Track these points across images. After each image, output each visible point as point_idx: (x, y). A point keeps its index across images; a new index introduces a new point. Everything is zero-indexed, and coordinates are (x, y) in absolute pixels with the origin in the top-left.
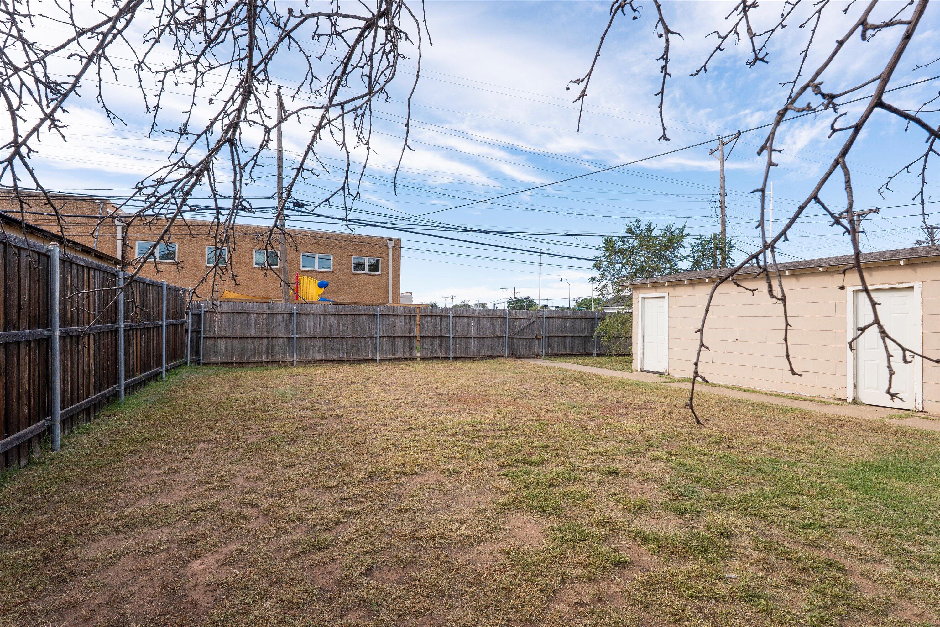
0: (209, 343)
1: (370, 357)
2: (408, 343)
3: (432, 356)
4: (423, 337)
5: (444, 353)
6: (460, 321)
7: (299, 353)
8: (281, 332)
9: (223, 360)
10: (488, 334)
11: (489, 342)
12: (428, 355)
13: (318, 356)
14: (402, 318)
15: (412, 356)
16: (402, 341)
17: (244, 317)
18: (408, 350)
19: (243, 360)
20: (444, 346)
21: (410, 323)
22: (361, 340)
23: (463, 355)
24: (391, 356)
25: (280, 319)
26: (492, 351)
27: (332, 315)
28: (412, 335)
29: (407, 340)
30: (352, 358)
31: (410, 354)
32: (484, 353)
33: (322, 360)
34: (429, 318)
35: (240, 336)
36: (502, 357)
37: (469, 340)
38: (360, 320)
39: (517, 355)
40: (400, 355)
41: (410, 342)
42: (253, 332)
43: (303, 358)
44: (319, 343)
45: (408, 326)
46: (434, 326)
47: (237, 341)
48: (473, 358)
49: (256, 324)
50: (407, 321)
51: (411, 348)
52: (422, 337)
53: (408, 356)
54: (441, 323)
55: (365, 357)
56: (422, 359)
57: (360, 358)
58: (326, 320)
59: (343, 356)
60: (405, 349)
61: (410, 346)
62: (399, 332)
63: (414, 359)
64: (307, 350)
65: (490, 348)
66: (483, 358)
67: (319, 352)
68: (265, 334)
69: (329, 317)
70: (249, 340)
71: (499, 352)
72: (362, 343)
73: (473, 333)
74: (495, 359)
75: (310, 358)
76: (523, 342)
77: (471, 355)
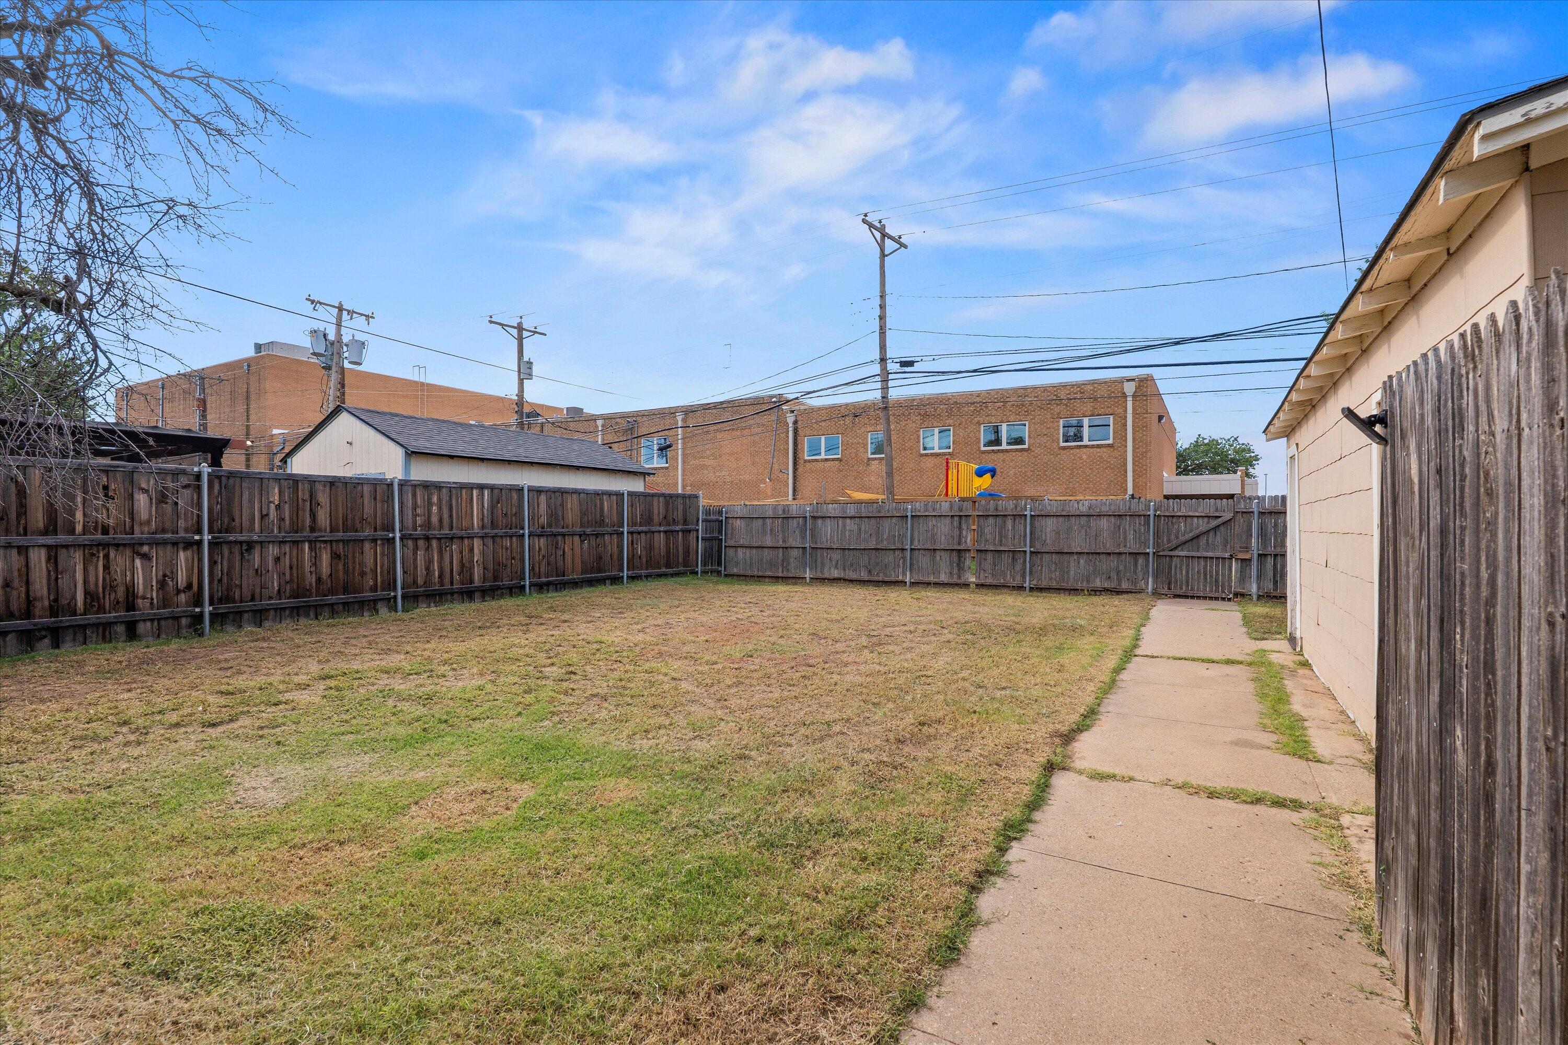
0: (731, 552)
1: (900, 578)
2: (955, 559)
3: (995, 582)
4: (981, 551)
5: (1018, 578)
6: (1050, 524)
7: (814, 566)
8: (795, 541)
9: (742, 572)
10: (1109, 547)
11: (1113, 562)
12: (990, 581)
13: (836, 574)
14: (948, 521)
15: (962, 581)
16: (946, 556)
17: (760, 522)
18: (955, 571)
19: (760, 574)
20: (1018, 567)
21: (960, 528)
22: (888, 553)
23: (1054, 584)
24: (932, 579)
25: (795, 525)
26: (1119, 581)
27: (851, 518)
28: (961, 547)
29: (955, 554)
30: (876, 578)
31: (959, 577)
32: (1098, 583)
33: (839, 579)
34: (991, 520)
35: (756, 545)
36: (1140, 592)
37: (1066, 557)
38: (886, 524)
39: (1179, 592)
40: (943, 578)
41: (960, 557)
42: (769, 541)
43: (819, 575)
44: (836, 556)
45: (956, 532)
46: (1000, 533)
47: (754, 551)
48: (1074, 591)
49: (771, 530)
50: (956, 524)
51: (960, 567)
52: (979, 551)
53: (955, 580)
54: (1013, 527)
55: (893, 578)
56: (980, 586)
57: (886, 579)
58: (844, 525)
59: (864, 575)
60: (952, 568)
61: (958, 565)
62: (942, 542)
63: (966, 585)
64: (823, 565)
65: (1114, 575)
66: (1095, 592)
67: (836, 567)
68: (781, 543)
69: (848, 521)
70: (766, 550)
71: (1135, 583)
72: (890, 557)
73: (1077, 545)
74: (1125, 596)
75: (826, 575)
76: (1196, 566)
77: (1070, 585)
